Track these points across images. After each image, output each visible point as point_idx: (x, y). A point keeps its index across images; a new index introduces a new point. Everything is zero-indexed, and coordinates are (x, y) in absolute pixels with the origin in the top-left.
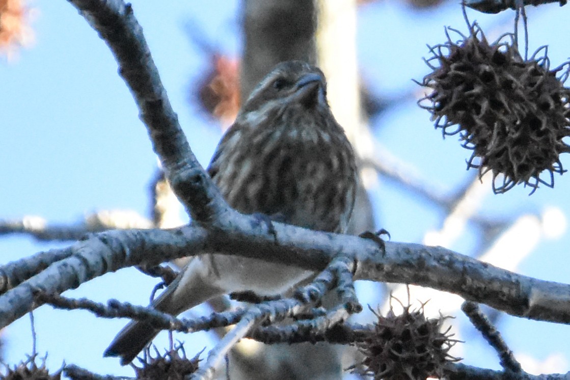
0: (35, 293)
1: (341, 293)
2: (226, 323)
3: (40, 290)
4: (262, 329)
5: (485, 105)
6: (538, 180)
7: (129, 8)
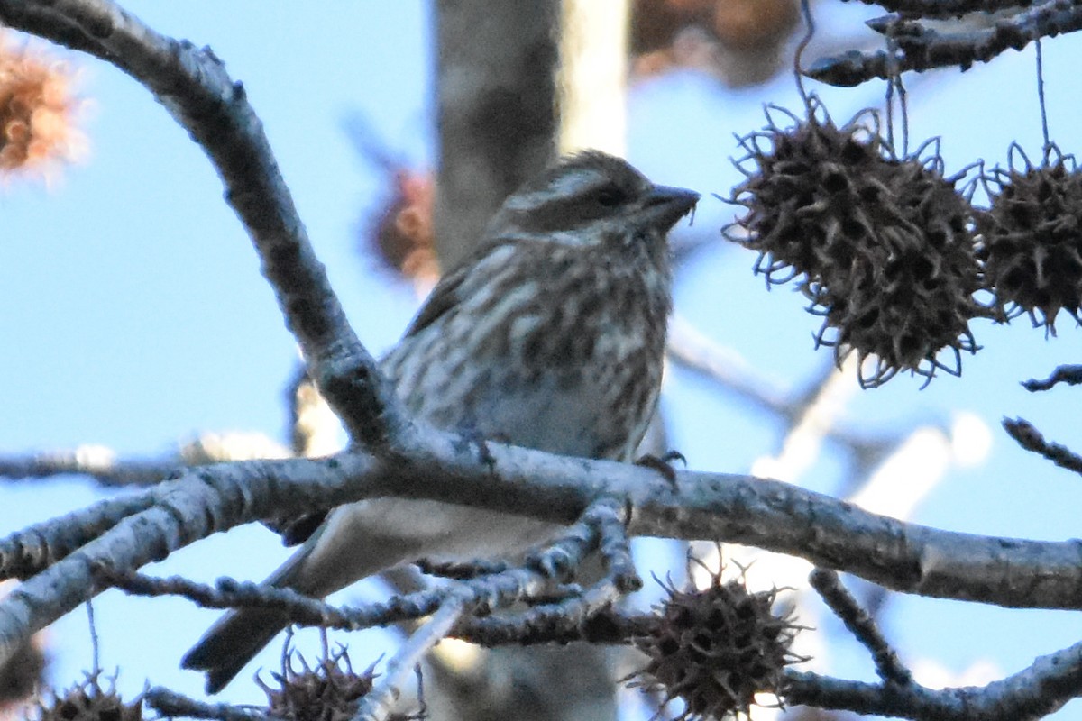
0: (93, 569)
1: (606, 559)
2: (414, 613)
3: (102, 564)
4: (476, 622)
5: (833, 229)
6: (935, 364)
7: (239, 91)
